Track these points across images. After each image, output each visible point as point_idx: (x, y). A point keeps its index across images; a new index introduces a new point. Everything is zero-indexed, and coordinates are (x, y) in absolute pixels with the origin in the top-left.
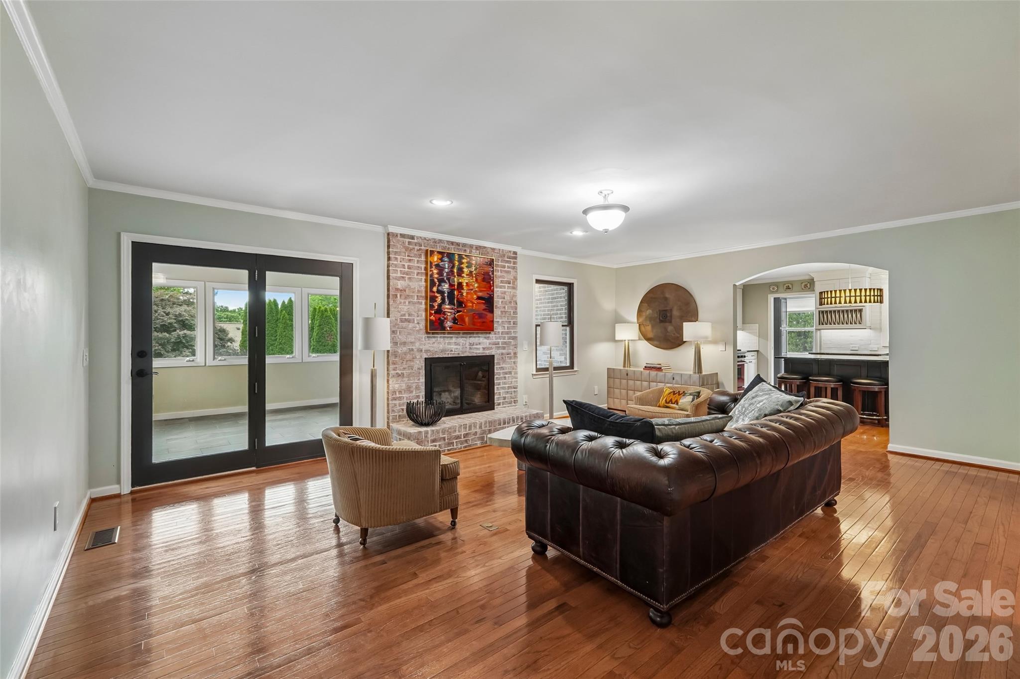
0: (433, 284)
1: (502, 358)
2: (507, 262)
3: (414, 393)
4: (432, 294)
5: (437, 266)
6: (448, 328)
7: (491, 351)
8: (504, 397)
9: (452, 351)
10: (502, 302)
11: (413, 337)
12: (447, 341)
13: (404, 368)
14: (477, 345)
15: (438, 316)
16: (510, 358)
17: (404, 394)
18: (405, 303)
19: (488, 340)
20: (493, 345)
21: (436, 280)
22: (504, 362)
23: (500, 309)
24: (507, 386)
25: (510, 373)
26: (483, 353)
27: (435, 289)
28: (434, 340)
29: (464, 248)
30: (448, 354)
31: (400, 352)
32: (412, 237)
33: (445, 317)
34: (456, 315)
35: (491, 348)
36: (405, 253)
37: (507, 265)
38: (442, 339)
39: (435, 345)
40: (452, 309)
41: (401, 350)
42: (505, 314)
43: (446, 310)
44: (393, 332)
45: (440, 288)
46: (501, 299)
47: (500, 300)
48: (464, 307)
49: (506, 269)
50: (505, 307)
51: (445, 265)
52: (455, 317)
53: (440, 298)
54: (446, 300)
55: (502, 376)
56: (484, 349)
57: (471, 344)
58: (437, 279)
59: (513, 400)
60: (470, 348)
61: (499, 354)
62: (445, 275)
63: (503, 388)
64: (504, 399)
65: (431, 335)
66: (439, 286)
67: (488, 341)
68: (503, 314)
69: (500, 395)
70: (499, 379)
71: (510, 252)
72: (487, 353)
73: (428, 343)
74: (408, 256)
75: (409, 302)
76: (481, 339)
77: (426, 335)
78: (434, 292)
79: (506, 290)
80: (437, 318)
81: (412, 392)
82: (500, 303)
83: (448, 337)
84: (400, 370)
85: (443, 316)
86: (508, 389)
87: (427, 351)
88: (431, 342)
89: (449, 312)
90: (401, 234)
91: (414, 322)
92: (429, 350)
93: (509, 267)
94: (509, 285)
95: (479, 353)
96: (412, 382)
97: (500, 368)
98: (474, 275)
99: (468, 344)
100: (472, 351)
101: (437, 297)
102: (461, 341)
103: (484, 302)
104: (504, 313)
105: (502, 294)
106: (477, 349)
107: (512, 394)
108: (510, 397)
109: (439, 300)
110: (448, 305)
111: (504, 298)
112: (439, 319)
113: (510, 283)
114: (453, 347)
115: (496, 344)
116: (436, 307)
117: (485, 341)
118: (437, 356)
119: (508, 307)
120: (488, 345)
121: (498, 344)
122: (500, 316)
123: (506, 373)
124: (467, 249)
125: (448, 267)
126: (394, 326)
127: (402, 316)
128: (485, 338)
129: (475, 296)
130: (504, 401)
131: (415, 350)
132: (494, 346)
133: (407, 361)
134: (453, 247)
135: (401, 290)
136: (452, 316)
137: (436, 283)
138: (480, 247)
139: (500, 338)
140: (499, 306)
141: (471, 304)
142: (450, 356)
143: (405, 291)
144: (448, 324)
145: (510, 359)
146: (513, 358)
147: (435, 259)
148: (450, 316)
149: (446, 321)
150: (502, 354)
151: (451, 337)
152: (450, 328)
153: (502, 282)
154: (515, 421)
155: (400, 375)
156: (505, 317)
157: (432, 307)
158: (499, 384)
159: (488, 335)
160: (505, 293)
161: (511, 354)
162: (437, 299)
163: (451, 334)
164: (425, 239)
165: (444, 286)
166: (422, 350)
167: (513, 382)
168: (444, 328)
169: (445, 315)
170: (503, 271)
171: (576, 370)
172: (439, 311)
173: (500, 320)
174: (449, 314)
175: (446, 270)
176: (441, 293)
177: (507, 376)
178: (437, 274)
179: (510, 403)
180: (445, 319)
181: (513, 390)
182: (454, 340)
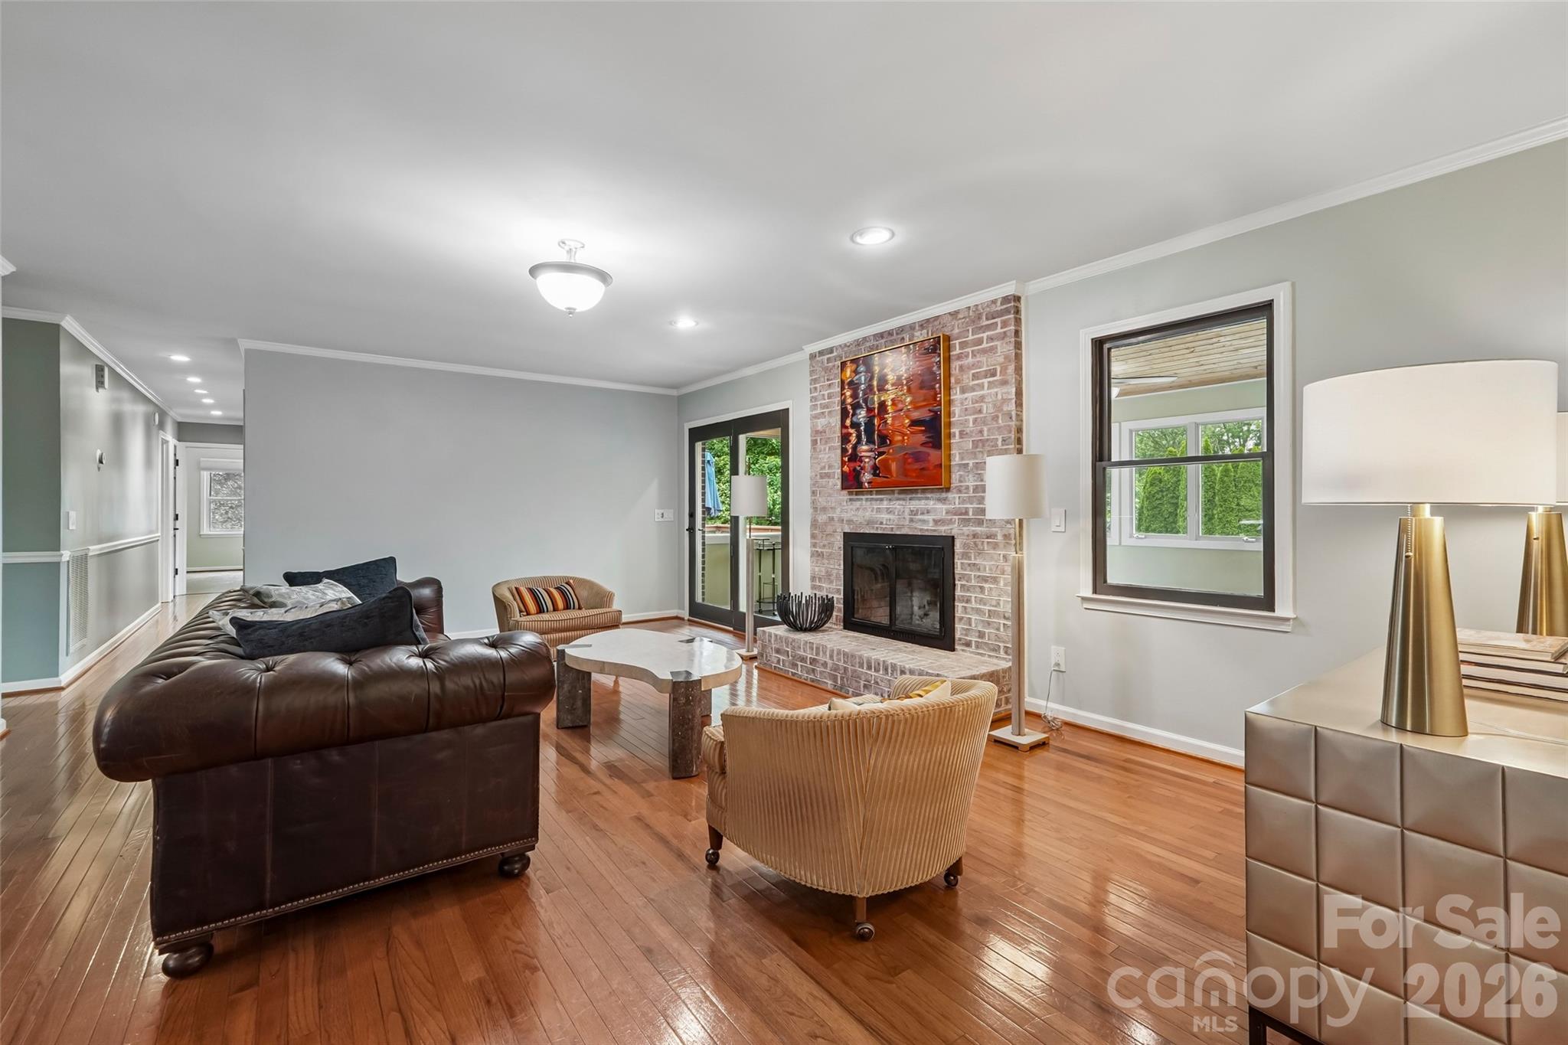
0: (844, 414)
1: (975, 543)
2: (988, 328)
3: (834, 584)
4: (845, 431)
5: (851, 383)
6: (866, 484)
7: (950, 527)
8: (979, 631)
9: (881, 523)
10: (975, 420)
11: (833, 499)
12: (875, 507)
13: (824, 546)
14: (922, 514)
15: (852, 465)
16: (995, 546)
17: (824, 583)
18: (825, 450)
19: (944, 504)
20: (955, 514)
21: (849, 407)
22: (980, 553)
23: (971, 436)
24: (987, 608)
25: (995, 580)
26: (935, 530)
27: (848, 422)
28: (858, 504)
29: (900, 336)
30: (877, 528)
31: (820, 521)
32: (831, 351)
33: (862, 465)
34: (877, 460)
35: (951, 522)
36: (824, 377)
37: (985, 335)
38: (869, 503)
39: (860, 513)
40: (871, 451)
41: (822, 518)
42: (983, 446)
43: (863, 454)
44: (814, 493)
45: (854, 419)
46: (974, 414)
47: (971, 418)
48: (889, 445)
49: (985, 345)
50: (981, 432)
51: (860, 378)
52: (875, 464)
53: (854, 435)
54: (863, 436)
55: (973, 583)
56: (936, 522)
57: (912, 511)
58: (851, 405)
59: (1001, 645)
60: (911, 520)
61: (968, 536)
62: (861, 395)
63: (978, 611)
64: (979, 637)
65: (854, 497)
66: (853, 415)
67: (945, 507)
68: (977, 447)
69: (970, 625)
70: (968, 590)
71: (994, 302)
72: (943, 530)
73: (851, 510)
74: (828, 380)
75: (829, 448)
76: (932, 502)
77: (849, 497)
78: (847, 427)
79: (985, 392)
80: (852, 469)
81: (831, 582)
82: (971, 425)
83: (877, 500)
84: (820, 548)
85: (858, 463)
86: (990, 616)
87: (850, 522)
88: (854, 508)
89: (867, 457)
90: (819, 352)
91: (834, 478)
92: (852, 521)
93: (991, 339)
94: (991, 379)
95: (927, 530)
96: (832, 566)
97: (969, 565)
98: (905, 382)
99: (907, 511)
100: (914, 525)
101: (851, 434)
102: (897, 505)
103: (923, 428)
104: (980, 445)
105: (977, 402)
106: (924, 521)
107: (998, 629)
108: (993, 637)
109: (853, 439)
110: (866, 444)
111: (980, 411)
112: (855, 469)
113: (994, 375)
114: (885, 516)
115: (961, 514)
116: (850, 451)
117: (939, 506)
118: (861, 531)
119: (989, 430)
120: (943, 516)
121: (966, 513)
122: (972, 452)
123: (985, 579)
124: (904, 335)
125: (865, 380)
126: (814, 485)
127: (821, 469)
128: (939, 500)
129: (907, 421)
130: (980, 640)
131: (836, 519)
132: (957, 517)
133: (827, 535)
134: (883, 341)
135: (821, 432)
136: (872, 463)
137: (849, 412)
138: (928, 321)
139: (970, 500)
140: (968, 430)
141: (900, 438)
142: (880, 532)
143: (825, 432)
144: (867, 477)
145: (994, 549)
146: (1001, 546)
147: (848, 372)
148: (868, 462)
149: (863, 472)
150: (975, 536)
151: (882, 500)
152: (869, 483)
153: (975, 377)
154: (890, 671)
155: (819, 555)
156: (982, 452)
157: (844, 451)
158: (968, 601)
159: (944, 495)
160: (982, 399)
161: (996, 535)
162: (851, 438)
163: (882, 494)
164: (845, 345)
165: (860, 414)
166: (843, 520)
167: (1002, 603)
168: (860, 485)
169: (861, 462)
170: (979, 351)
171: (1290, 614)
172: (854, 457)
173: (971, 463)
174: (867, 460)
175: (863, 387)
176: (855, 425)
177: (986, 586)
178: (851, 396)
179: (994, 650)
180: (862, 469)
181: (1002, 621)
182: (885, 505)
